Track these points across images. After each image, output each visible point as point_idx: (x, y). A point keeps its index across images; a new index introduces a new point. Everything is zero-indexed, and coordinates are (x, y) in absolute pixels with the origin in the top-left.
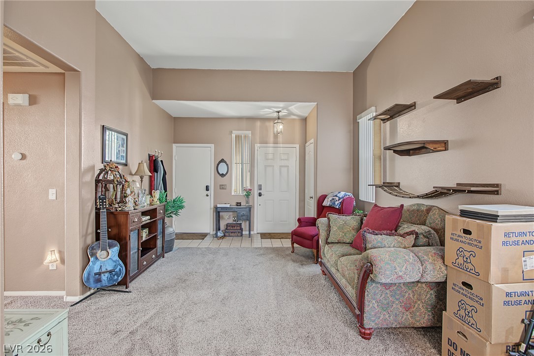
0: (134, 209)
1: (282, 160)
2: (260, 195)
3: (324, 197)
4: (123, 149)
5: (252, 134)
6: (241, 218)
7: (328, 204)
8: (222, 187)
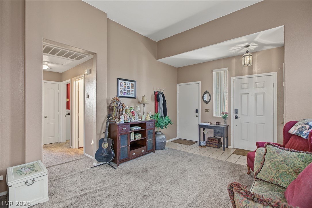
0: (125, 122)
1: (257, 87)
2: (236, 117)
3: (292, 124)
4: (132, 89)
5: (229, 70)
6: (217, 134)
7: (295, 132)
8: (207, 111)
